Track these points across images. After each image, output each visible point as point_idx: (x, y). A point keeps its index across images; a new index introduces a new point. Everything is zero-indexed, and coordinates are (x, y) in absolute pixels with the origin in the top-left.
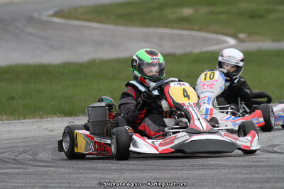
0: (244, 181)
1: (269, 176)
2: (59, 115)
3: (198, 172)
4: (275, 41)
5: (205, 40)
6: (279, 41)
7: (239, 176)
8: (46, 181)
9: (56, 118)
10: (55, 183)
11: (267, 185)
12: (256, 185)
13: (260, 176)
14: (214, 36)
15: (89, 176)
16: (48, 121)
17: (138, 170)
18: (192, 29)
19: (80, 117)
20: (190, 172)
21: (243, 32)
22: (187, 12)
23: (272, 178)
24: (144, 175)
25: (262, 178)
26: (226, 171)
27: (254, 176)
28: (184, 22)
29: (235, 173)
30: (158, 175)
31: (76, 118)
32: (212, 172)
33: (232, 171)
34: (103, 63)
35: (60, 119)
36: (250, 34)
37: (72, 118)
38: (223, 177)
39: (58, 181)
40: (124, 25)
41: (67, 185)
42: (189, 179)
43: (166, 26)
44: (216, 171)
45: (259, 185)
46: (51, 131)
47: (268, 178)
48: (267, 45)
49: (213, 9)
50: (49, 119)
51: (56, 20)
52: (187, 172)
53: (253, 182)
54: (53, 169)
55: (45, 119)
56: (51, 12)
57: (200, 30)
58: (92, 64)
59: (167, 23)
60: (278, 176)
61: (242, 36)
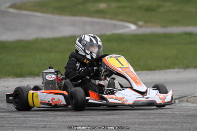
0: (140, 124)
1: (157, 120)
2: (12, 76)
3: (108, 117)
4: (163, 27)
5: (115, 26)
6: (166, 27)
7: (137, 120)
8: (2, 122)
9: (10, 79)
10: (9, 124)
11: (156, 127)
12: (148, 127)
13: (151, 120)
14: (121, 23)
15: (33, 119)
16: (5, 81)
17: (67, 115)
18: (105, 18)
19: (27, 78)
20: (103, 117)
21: (141, 20)
22: (103, 6)
23: (160, 122)
24: (71, 119)
25: (152, 122)
26: (128, 116)
27: (147, 120)
28: (100, 13)
29: (134, 118)
30: (81, 119)
31: (24, 79)
32: (118, 117)
33: (132, 117)
34: (44, 40)
35: (13, 80)
36: (146, 22)
37: (22, 78)
38: (125, 121)
39: (11, 122)
40: (59, 14)
41: (17, 125)
42: (102, 122)
43: (87, 16)
44: (121, 117)
45: (150, 127)
46: (7, 87)
47: (157, 122)
48: (158, 30)
49: (120, 4)
50: (6, 79)
51: (11, 10)
52: (101, 117)
53: (147, 124)
54: (8, 114)
55: (3, 79)
56: (8, 5)
57: (112, 19)
58: (36, 41)
59: (89, 14)
60: (164, 120)
61: (140, 23)
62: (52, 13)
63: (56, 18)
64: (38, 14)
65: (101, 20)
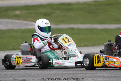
65: (17, 21)
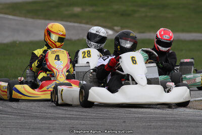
62: (26, 17)
63: (30, 20)
64: (10, 17)
